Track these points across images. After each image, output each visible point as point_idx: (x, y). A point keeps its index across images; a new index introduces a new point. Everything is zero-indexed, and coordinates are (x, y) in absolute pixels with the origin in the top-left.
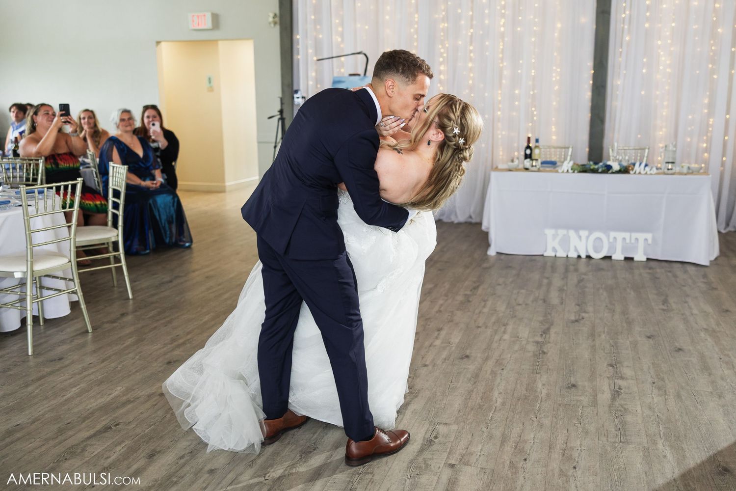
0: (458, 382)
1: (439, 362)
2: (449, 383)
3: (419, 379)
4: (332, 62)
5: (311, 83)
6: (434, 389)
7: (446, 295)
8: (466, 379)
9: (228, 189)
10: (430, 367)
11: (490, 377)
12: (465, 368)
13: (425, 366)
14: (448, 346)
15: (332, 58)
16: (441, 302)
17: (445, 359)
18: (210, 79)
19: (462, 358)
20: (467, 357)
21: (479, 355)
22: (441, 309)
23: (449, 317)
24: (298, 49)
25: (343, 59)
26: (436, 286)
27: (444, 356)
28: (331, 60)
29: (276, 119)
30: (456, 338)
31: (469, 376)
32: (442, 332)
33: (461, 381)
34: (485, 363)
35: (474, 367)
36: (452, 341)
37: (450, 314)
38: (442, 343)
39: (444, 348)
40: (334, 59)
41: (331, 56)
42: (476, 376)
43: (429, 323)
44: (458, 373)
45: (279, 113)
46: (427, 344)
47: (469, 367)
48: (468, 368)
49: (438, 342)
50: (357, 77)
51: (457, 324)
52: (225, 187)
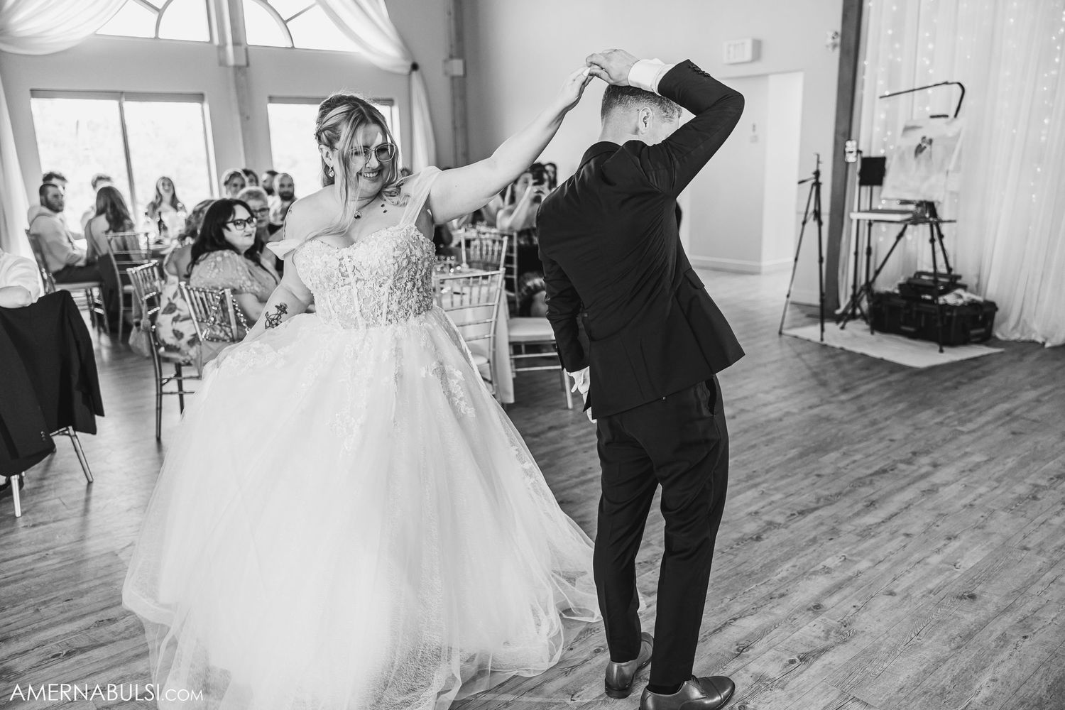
0: (930, 638)
1: (917, 593)
2: (913, 636)
3: (867, 613)
4: (913, 95)
5: (877, 129)
6: (881, 639)
7: (999, 480)
8: (946, 637)
9: (764, 270)
10: (897, 599)
11: (994, 644)
12: (955, 617)
13: (892, 594)
14: (949, 570)
15: (914, 90)
16: (982, 490)
17: (931, 592)
18: (754, 126)
19: (962, 598)
20: (972, 597)
21: (995, 599)
22: (976, 502)
23: (982, 519)
24: (863, 80)
25: (929, 91)
26: (991, 459)
27: (930, 586)
28: (911, 93)
29: (809, 184)
30: (973, 557)
31: (955, 632)
32: (952, 544)
33: (934, 637)
34: (998, 618)
35: (973, 620)
36: (961, 562)
37: (986, 515)
38: (942, 562)
39: (941, 572)
40: (916, 92)
41: (911, 88)
42: (969, 636)
43: (939, 523)
44: (939, 621)
45: (814, 176)
46: (916, 556)
47: (965, 616)
48: (963, 618)
49: (935, 560)
50: (943, 120)
51: (989, 534)
52: (760, 267)
